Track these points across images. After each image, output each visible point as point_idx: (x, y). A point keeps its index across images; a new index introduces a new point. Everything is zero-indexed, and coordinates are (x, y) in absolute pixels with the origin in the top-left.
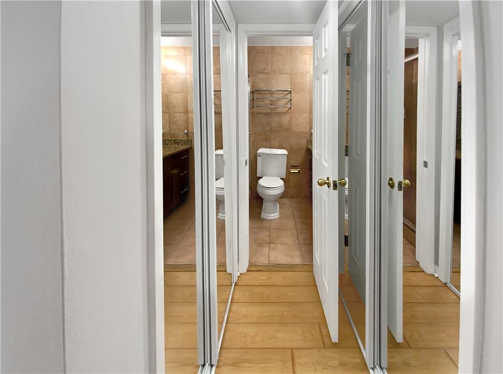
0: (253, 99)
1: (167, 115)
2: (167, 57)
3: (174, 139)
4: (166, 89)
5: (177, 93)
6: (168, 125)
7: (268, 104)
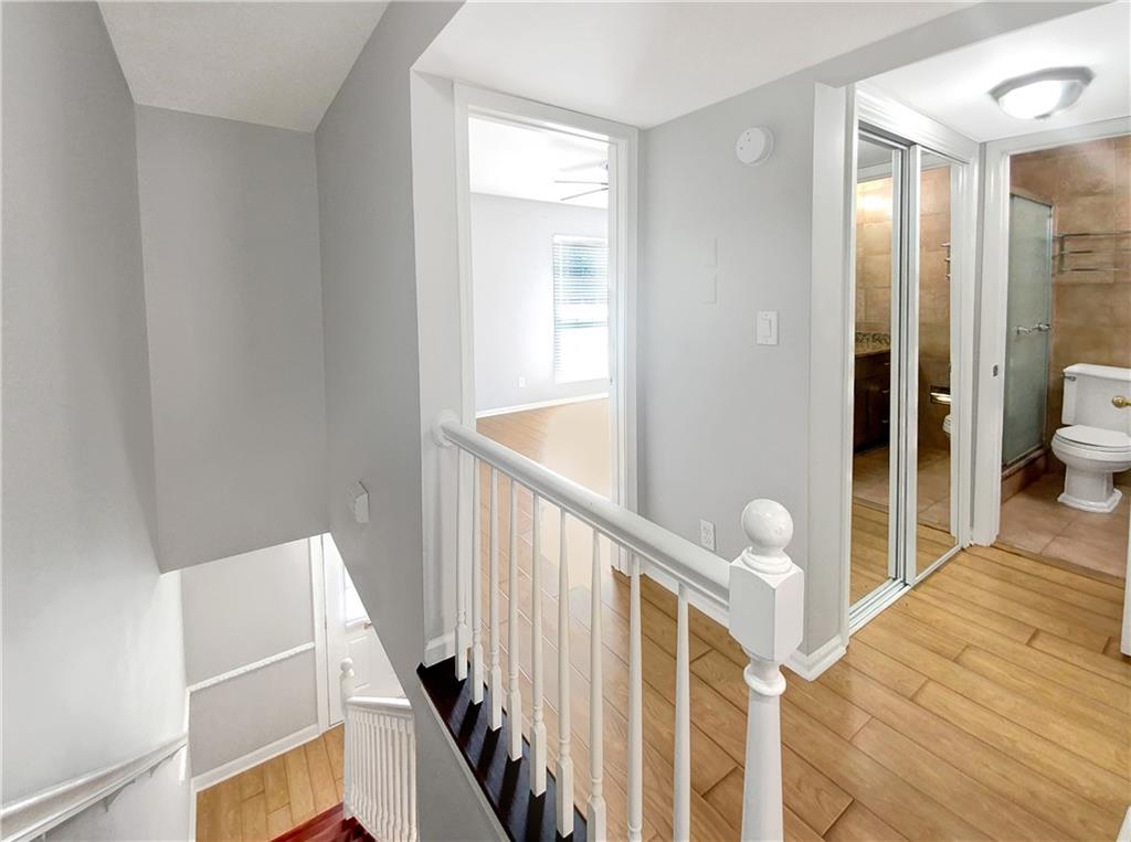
0: (1062, 256)
1: (863, 291)
2: (864, 194)
3: (873, 333)
4: (861, 249)
5: (879, 253)
6: (863, 309)
7: (1106, 263)
